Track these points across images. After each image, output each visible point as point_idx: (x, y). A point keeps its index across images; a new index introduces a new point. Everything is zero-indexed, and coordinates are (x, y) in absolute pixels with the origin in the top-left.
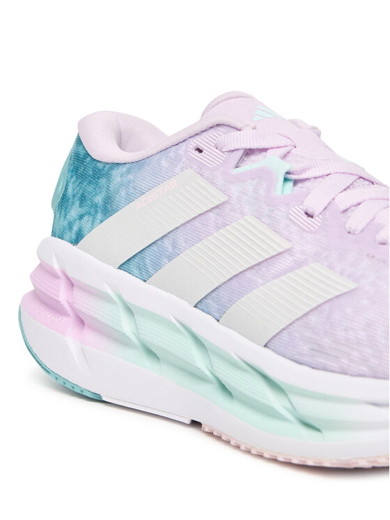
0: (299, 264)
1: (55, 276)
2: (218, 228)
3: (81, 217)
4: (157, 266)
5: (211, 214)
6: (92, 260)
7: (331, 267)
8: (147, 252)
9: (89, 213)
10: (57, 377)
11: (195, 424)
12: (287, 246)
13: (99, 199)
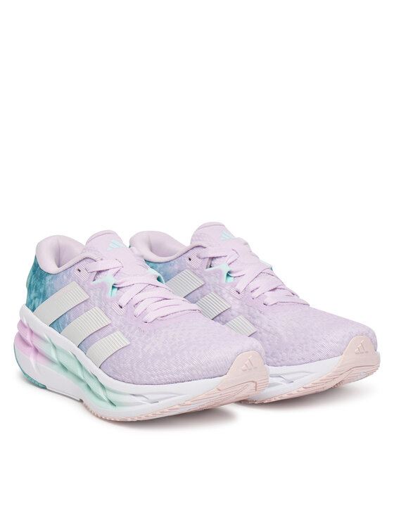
0: (114, 330)
1: (25, 327)
2: (85, 311)
3: (35, 298)
4: (64, 327)
5: (83, 304)
6: (38, 320)
7: (124, 334)
8: (60, 320)
9: (38, 297)
10: (28, 377)
11: (81, 401)
12: (110, 322)
13: (41, 290)
